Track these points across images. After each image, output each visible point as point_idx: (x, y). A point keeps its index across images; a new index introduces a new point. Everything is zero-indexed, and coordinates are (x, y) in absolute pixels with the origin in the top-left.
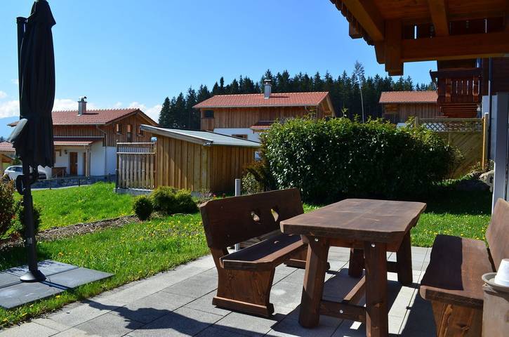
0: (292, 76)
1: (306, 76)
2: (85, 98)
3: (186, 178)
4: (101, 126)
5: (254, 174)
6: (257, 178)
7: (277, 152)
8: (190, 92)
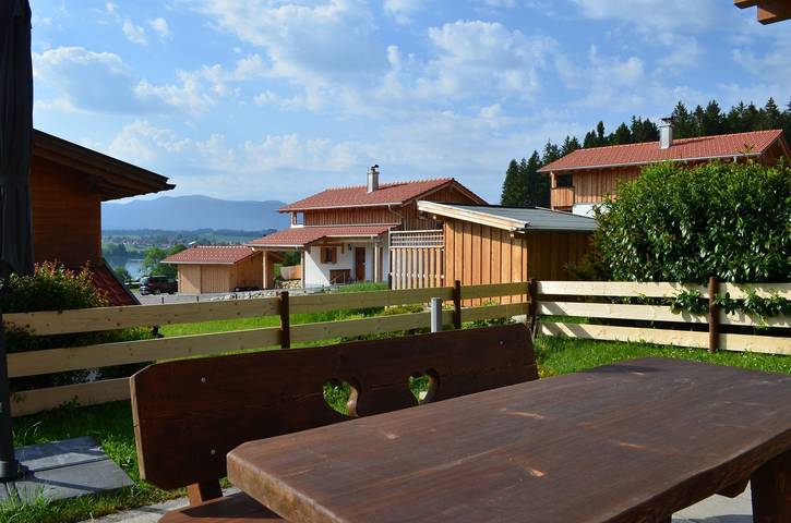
0: (725, 110)
1: (752, 107)
2: (377, 166)
4: (396, 208)
8: (548, 149)
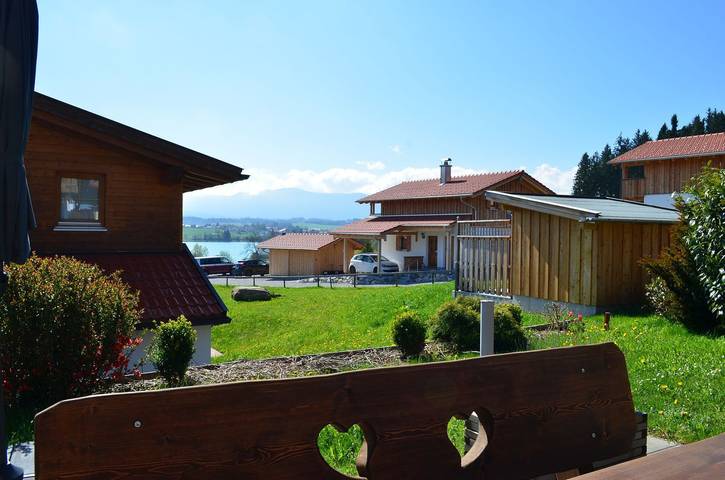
2: (450, 160)
3: (556, 280)
4: (467, 199)
5: (663, 277)
6: (670, 284)
7: (706, 233)
8: (619, 143)
